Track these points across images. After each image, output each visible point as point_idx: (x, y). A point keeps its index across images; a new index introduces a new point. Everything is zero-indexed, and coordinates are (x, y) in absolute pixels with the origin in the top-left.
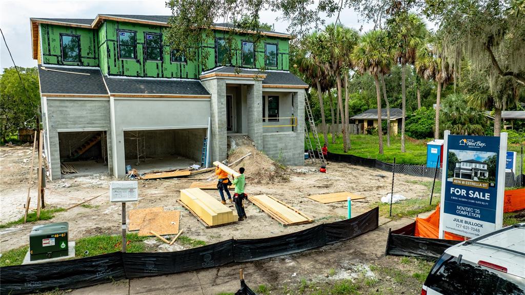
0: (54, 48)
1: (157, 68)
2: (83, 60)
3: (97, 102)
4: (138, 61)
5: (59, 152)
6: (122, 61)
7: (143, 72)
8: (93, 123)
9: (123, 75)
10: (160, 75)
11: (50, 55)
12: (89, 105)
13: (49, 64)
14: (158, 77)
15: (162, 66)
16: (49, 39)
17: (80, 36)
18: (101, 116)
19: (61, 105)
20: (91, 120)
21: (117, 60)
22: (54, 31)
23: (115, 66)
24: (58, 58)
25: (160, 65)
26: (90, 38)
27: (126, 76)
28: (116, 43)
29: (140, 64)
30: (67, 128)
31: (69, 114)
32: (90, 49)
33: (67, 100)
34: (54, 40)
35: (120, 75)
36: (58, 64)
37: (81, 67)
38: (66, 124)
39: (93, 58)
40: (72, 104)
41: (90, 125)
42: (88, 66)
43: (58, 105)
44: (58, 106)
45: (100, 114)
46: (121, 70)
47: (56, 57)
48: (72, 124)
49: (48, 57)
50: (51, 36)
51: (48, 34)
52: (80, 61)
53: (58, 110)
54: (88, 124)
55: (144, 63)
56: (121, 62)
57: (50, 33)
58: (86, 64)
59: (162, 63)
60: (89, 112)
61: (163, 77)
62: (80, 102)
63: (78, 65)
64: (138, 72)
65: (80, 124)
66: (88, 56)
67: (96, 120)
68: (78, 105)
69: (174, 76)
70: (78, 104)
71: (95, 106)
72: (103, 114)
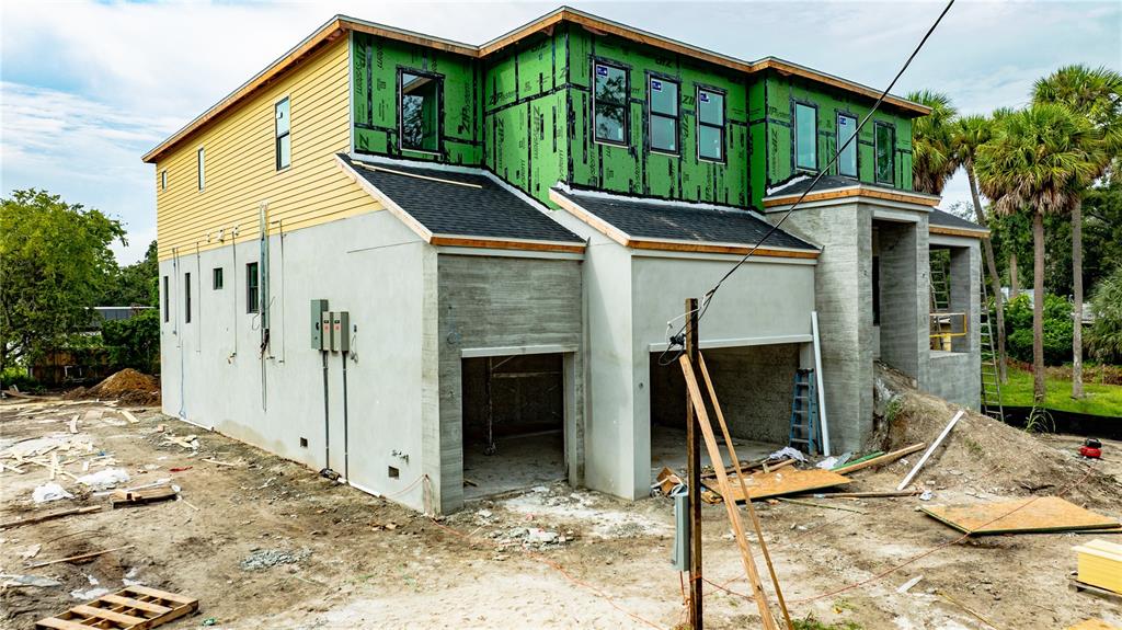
0: (382, 105)
1: (671, 173)
2: (447, 145)
3: (554, 264)
4: (633, 152)
5: (461, 423)
6: (600, 146)
7: (641, 181)
8: (544, 330)
9: (601, 190)
10: (676, 195)
11: (370, 127)
12: (536, 273)
13: (367, 153)
14: (672, 199)
15: (680, 170)
16: (370, 80)
17: (444, 76)
18: (563, 306)
19: (472, 271)
20: (540, 319)
21: (588, 143)
22: (384, 60)
23: (585, 162)
24: (389, 136)
25: (675, 164)
26: (466, 85)
27: (607, 191)
28: (587, 94)
29: (636, 158)
30: (484, 344)
31: (489, 302)
32: (465, 117)
33: (486, 257)
34: (382, 85)
35: (594, 189)
36: (390, 155)
37: (442, 167)
38: (482, 331)
39: (471, 143)
40: (497, 270)
41: (536, 336)
42: (459, 164)
43: (465, 271)
44: (463, 276)
45: (559, 302)
46: (597, 174)
47: (385, 134)
48: (495, 333)
49: (367, 133)
50: (376, 73)
51: (370, 66)
52: (442, 149)
53: (465, 288)
54: (532, 330)
55: (644, 157)
56: (596, 150)
57: (375, 62)
58: (453, 158)
59: (680, 159)
60: (536, 295)
61: (680, 199)
62: (516, 266)
63: (435, 160)
64: (631, 181)
65: (514, 333)
66: (460, 137)
67: (551, 319)
68: (511, 273)
69: (703, 197)
70: (510, 269)
71: (550, 277)
72: (565, 302)
